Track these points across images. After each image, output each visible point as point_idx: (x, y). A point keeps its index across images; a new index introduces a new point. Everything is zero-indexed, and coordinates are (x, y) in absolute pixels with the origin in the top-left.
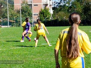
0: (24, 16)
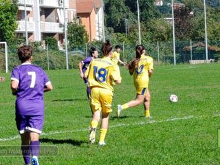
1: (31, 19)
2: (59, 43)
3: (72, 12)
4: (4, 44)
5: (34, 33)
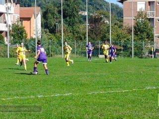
0: (140, 39)
2: (5, 38)
3: (16, 17)
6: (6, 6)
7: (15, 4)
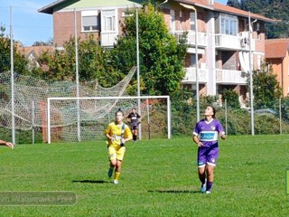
1: (203, 65)
2: (240, 98)
3: (259, 57)
4: (166, 99)
5: (207, 85)
6: (241, 38)
7: (255, 33)
